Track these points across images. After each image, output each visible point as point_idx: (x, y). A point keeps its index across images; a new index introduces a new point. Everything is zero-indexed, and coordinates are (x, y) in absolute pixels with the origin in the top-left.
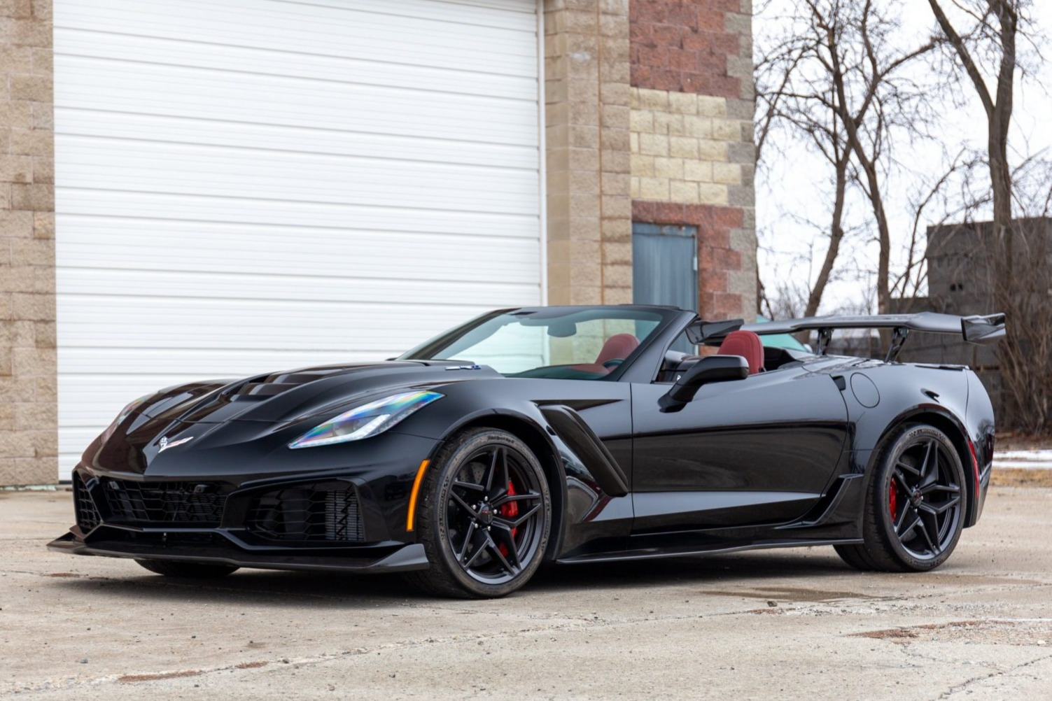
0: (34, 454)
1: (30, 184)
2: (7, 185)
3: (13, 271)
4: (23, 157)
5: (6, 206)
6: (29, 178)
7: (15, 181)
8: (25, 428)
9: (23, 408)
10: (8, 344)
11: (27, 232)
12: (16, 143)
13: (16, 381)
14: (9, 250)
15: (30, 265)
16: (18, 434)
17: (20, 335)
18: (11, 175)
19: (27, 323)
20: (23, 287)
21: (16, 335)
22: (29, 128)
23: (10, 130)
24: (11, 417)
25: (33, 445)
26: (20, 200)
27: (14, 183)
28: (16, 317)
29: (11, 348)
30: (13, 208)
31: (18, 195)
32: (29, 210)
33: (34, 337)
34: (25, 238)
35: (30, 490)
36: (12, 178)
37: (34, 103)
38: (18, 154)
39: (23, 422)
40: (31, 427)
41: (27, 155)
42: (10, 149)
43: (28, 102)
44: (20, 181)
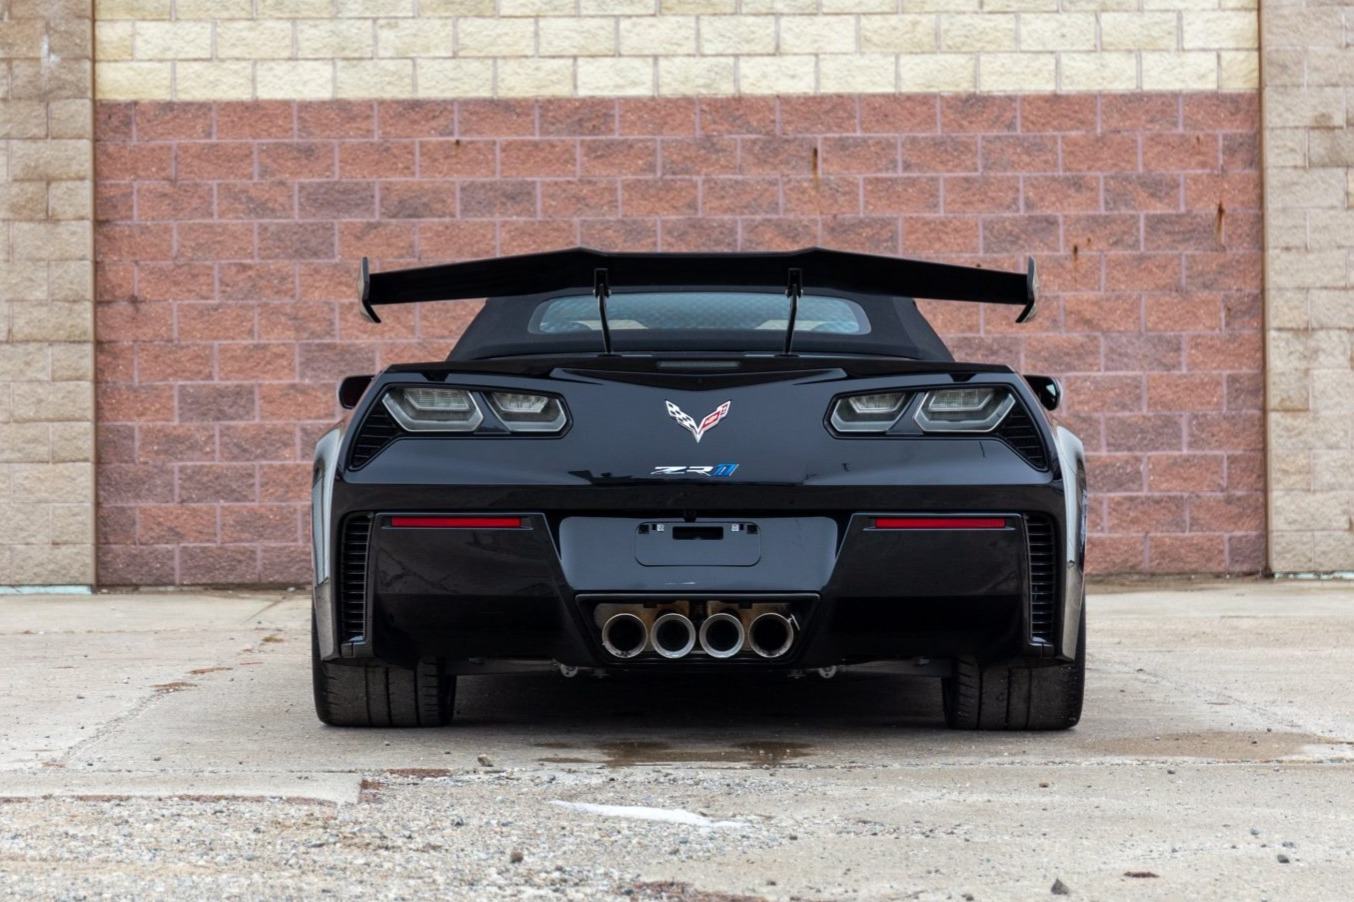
0: (1347, 526)
1: (1341, 128)
2: (1301, 134)
3: (1311, 257)
4: (1328, 90)
5: (1300, 162)
6: (1339, 119)
7: (1315, 124)
8: (1331, 488)
9: (1326, 458)
10: (1303, 365)
11: (1336, 198)
12: (1316, 69)
13: (1315, 419)
14: (1305, 227)
15: (1340, 247)
16: (1319, 496)
17: (1324, 351)
18: (1307, 116)
19: (1334, 334)
20: (1327, 280)
21: (1316, 351)
22: (1339, 47)
23: (1306, 51)
24: (1308, 471)
25: (1345, 512)
26: (1322, 151)
27: (1313, 128)
28: (1315, 325)
29: (1307, 372)
30: (1311, 165)
31: (1319, 145)
32: (1338, 166)
33: (1349, 353)
34: (1333, 207)
35: (1341, 579)
36: (1308, 122)
37: (1346, 8)
38: (1320, 86)
39: (1327, 478)
40: (1341, 486)
41: (1335, 85)
42: (1306, 78)
43: (1337, 8)
44: (1323, 125)
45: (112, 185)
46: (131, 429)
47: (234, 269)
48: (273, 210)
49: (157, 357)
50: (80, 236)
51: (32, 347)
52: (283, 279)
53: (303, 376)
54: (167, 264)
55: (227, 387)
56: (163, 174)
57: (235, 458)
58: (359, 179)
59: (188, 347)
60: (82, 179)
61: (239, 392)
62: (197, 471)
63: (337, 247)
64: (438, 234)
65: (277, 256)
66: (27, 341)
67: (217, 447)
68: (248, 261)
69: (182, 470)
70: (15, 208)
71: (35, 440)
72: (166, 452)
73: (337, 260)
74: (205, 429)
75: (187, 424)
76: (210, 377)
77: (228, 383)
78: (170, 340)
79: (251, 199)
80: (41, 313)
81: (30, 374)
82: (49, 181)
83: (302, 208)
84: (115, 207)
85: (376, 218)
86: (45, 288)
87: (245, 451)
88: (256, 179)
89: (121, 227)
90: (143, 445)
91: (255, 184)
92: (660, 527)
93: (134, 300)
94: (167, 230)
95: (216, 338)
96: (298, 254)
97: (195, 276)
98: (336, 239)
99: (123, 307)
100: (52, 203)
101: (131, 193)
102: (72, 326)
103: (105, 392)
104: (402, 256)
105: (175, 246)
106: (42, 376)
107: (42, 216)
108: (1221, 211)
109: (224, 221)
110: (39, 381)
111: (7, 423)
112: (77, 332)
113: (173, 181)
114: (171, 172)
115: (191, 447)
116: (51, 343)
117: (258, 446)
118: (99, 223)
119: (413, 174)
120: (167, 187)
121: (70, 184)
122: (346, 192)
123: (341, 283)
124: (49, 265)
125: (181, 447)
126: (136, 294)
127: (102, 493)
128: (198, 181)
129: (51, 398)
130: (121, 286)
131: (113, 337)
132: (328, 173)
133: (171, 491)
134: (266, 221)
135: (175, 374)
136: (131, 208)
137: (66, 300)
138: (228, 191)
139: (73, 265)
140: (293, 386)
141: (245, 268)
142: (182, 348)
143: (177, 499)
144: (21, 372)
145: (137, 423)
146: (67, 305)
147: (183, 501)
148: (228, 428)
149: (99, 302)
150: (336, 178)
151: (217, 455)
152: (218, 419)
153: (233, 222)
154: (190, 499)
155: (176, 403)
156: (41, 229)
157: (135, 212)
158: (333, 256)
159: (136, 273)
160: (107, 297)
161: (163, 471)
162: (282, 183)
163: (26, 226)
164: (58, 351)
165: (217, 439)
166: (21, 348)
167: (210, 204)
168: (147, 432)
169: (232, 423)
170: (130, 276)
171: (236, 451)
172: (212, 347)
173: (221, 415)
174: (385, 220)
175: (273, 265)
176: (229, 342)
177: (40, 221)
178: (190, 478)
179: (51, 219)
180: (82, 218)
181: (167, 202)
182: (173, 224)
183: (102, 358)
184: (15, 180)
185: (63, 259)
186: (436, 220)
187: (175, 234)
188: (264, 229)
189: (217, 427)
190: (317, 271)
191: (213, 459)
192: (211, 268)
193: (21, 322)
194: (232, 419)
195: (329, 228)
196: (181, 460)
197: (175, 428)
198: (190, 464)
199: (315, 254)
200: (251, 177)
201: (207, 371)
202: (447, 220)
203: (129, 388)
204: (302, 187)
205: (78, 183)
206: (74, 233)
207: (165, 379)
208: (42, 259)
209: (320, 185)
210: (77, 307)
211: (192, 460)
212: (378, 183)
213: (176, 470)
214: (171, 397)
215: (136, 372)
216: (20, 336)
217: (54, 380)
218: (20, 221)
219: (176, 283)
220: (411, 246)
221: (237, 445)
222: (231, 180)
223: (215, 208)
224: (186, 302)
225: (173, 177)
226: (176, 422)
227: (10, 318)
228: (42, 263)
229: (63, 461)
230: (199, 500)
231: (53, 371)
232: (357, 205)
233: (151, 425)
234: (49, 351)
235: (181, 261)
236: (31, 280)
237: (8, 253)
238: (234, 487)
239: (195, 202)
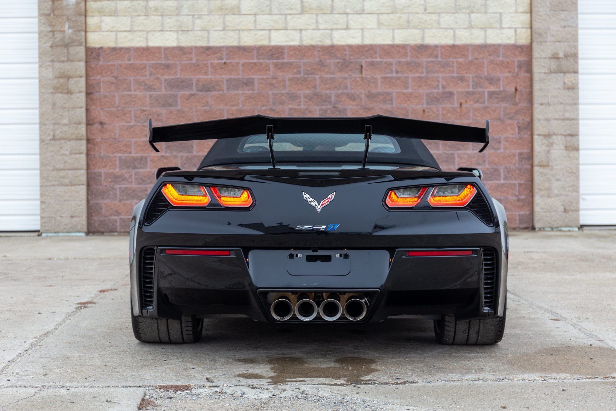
0: (563, 210)
1: (562, 58)
2: (547, 60)
3: (550, 107)
4: (557, 44)
5: (546, 71)
6: (561, 55)
7: (552, 56)
8: (558, 196)
9: (556, 185)
10: (547, 149)
11: (560, 85)
12: (553, 36)
13: (552, 169)
14: (548, 96)
15: (561, 104)
16: (553, 199)
17: (555, 143)
18: (549, 53)
19: (559, 137)
20: (557, 116)
21: (552, 144)
22: (562, 27)
23: (549, 29)
24: (549, 189)
25: (563, 205)
26: (555, 67)
27: (551, 58)
28: (552, 133)
29: (549, 151)
30: (551, 72)
31: (553, 65)
32: (561, 72)
33: (564, 144)
34: (559, 88)
35: (561, 231)
36: (550, 56)
37: (565, 12)
38: (554, 42)
39: (556, 192)
40: (561, 195)
41: (560, 42)
42: (549, 39)
43: (561, 12)
44: (555, 57)
45: (93, 80)
46: (101, 173)
47: (139, 112)
48: (154, 89)
49: (110, 145)
50: (81, 99)
51: (62, 141)
52: (158, 115)
53: (166, 152)
54: (114, 109)
55: (137, 157)
56: (112, 75)
57: (140, 184)
58: (187, 77)
59: (122, 141)
60: (81, 77)
61: (141, 159)
62: (126, 189)
63: (179, 103)
64: (218, 98)
65: (156, 107)
66: (60, 139)
67: (133, 180)
68: (145, 108)
69: (120, 188)
70: (56, 88)
71: (64, 177)
72: (114, 181)
73: (179, 108)
74: (129, 172)
75: (122, 171)
76: (130, 152)
77: (137, 155)
78: (115, 139)
79: (146, 85)
80: (66, 128)
81: (62, 152)
82: (69, 78)
83: (166, 88)
84: (94, 88)
85: (194, 92)
86: (67, 119)
87: (144, 181)
88: (148, 77)
89: (97, 95)
90: (105, 179)
91: (147, 79)
92: (300, 256)
93: (101, 124)
94: (114, 96)
95: (133, 138)
96: (164, 106)
97: (125, 114)
98: (179, 100)
99: (97, 126)
100: (70, 86)
101: (100, 83)
102: (78, 133)
103: (90, 159)
104: (203, 106)
105: (117, 103)
106: (67, 153)
107: (66, 91)
108: (516, 90)
109: (136, 93)
110: (66, 155)
111: (53, 170)
112: (80, 136)
113: (116, 78)
114: (115, 74)
115: (124, 180)
116: (70, 140)
117: (149, 179)
118: (88, 94)
119: (208, 75)
120: (113, 80)
121: (76, 79)
122: (182, 82)
123: (180, 117)
124: (68, 110)
125: (120, 180)
126: (102, 121)
127: (89, 197)
128: (126, 77)
129: (70, 161)
130: (96, 118)
131: (93, 137)
132: (175, 74)
133: (116, 196)
134: (152, 93)
135: (117, 151)
136: (100, 88)
137: (75, 123)
138: (137, 82)
139: (78, 110)
140: (162, 156)
141: (144, 111)
142: (120, 142)
143: (118, 199)
144: (58, 151)
145: (103, 171)
146: (75, 125)
147: (120, 200)
148: (138, 172)
149: (89, 124)
150: (178, 77)
151: (133, 182)
152: (133, 169)
153: (139, 94)
154: (123, 200)
155: (117, 163)
156: (66, 96)
157: (102, 89)
158: (177, 106)
159: (102, 113)
160: (91, 122)
161: (113, 189)
162: (158, 78)
163: (60, 95)
164: (73, 143)
165: (133, 177)
166: (58, 142)
167: (130, 86)
168: (106, 174)
169: (139, 170)
170: (100, 114)
171: (140, 181)
172: (131, 141)
173: (135, 167)
174: (197, 93)
175: (154, 110)
176: (138, 139)
177: (65, 93)
178: (123, 191)
179: (69, 92)
180: (81, 92)
181: (114, 85)
182: (116, 94)
183: (90, 145)
184: (56, 77)
185: (74, 108)
186: (217, 93)
187: (117, 98)
188: (151, 96)
189: (133, 172)
190: (171, 112)
191: (132, 184)
192: (131, 111)
193: (58, 132)
194: (139, 168)
195: (176, 96)
196: (120, 184)
197: (117, 172)
198: (123, 186)
199: (171, 105)
200: (146, 76)
201: (129, 150)
202: (221, 92)
203: (100, 157)
204: (166, 80)
205: (80, 79)
206: (78, 98)
207: (113, 153)
208: (65, 108)
209: (173, 79)
210: (80, 126)
211: (123, 184)
212: (194, 78)
213: (118, 188)
214: (116, 161)
215: (102, 151)
216: (58, 137)
217: (71, 154)
218: (58, 93)
219: (118, 117)
220: (207, 102)
221: (141, 179)
222: (138, 77)
223: (132, 88)
224: (121, 124)
225: (116, 76)
226: (118, 170)
227: (54, 130)
228: (66, 110)
229: (75, 185)
230: (127, 200)
231: (71, 151)
232: (187, 87)
233: (108, 171)
234: (69, 143)
235: (119, 108)
236: (62, 116)
237: (53, 105)
238: (140, 194)
239: (125, 86)
